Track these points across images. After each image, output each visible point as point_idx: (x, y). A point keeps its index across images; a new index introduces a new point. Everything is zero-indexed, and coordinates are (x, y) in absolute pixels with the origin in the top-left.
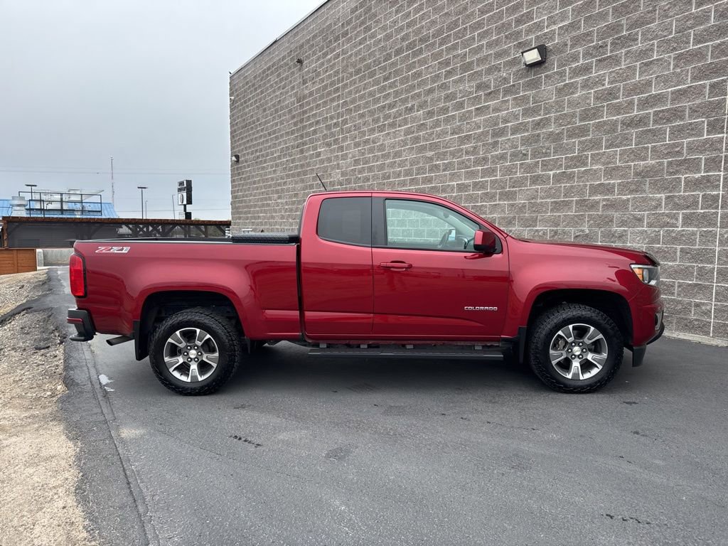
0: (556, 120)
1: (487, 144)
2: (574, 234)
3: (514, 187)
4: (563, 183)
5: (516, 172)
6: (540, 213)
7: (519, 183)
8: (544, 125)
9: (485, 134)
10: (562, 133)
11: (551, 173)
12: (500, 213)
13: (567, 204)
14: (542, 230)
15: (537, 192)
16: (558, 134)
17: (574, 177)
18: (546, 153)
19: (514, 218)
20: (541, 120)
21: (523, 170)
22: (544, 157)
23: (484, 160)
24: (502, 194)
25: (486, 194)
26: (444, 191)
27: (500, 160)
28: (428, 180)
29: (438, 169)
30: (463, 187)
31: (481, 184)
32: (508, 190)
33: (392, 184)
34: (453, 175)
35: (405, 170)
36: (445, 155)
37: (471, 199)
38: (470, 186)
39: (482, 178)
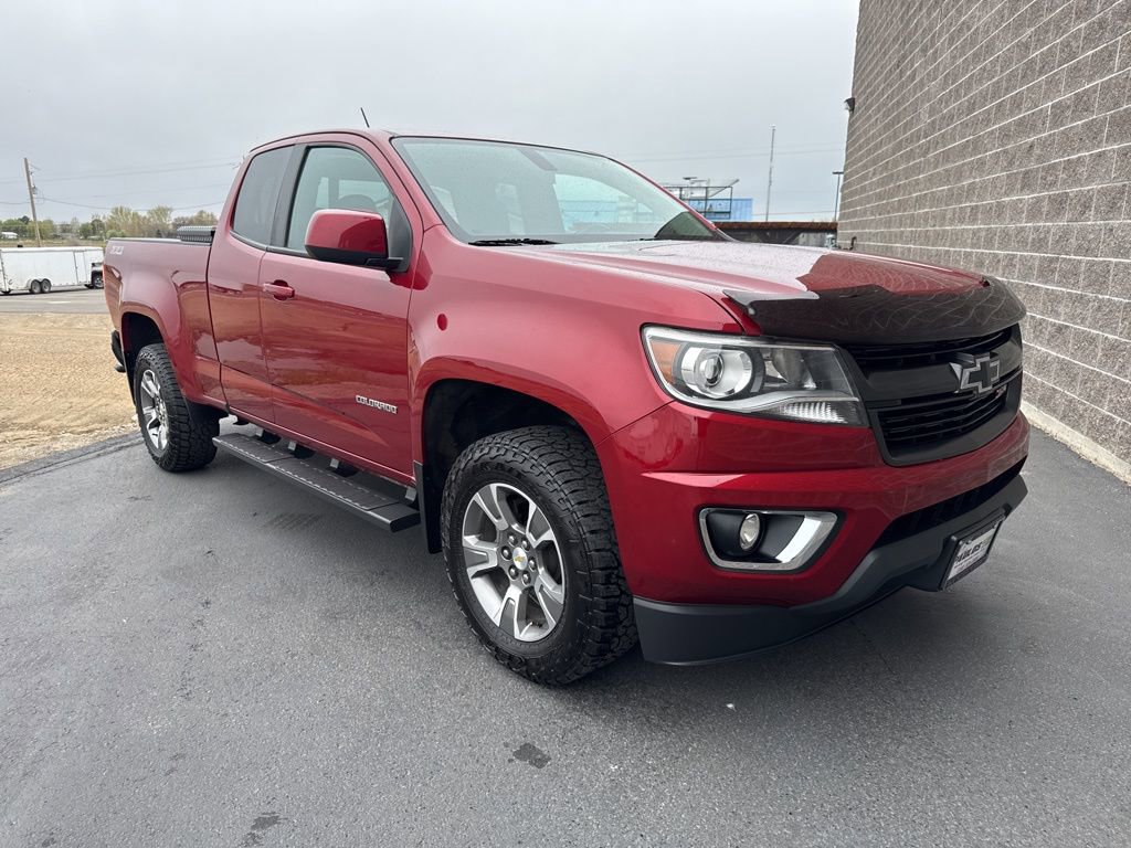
23: (1101, 27)
24: (1114, 122)
25: (1088, 126)
26: (1034, 129)
27: (1125, 21)
28: (1017, 104)
29: (1033, 71)
30: (1059, 113)
31: (1085, 98)
32: (1125, 107)
33: (975, 123)
34: (1049, 82)
35: (993, 84)
36: (1047, 32)
37: (1068, 142)
38: (1069, 107)
39: (1089, 82)
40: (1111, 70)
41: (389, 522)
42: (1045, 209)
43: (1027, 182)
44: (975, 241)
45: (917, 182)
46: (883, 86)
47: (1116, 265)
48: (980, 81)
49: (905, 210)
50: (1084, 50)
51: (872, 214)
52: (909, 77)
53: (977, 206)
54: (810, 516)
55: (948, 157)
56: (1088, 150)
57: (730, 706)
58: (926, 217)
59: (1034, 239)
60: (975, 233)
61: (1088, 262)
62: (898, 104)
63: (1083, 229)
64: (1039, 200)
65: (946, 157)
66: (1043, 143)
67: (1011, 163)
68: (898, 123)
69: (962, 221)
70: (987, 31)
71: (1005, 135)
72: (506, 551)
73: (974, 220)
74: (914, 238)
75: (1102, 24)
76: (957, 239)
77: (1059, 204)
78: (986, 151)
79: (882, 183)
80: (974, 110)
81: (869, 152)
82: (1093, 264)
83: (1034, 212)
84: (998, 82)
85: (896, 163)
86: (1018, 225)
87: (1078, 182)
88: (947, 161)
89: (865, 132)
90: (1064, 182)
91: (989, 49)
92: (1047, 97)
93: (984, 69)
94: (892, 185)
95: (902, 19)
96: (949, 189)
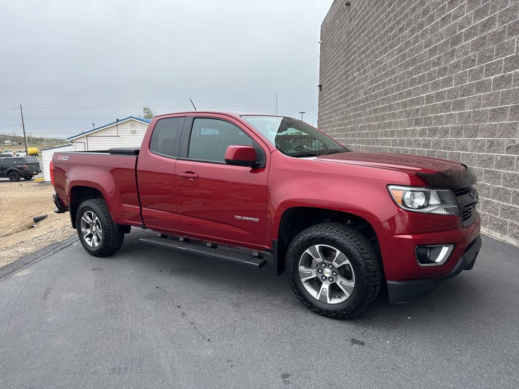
0: (500, 17)
1: (447, 53)
2: (507, 145)
3: (463, 96)
4: (502, 88)
5: (466, 80)
6: (481, 122)
7: (467, 91)
8: (490, 24)
9: (445, 44)
10: (503, 32)
11: (492, 78)
12: (452, 123)
13: (502, 111)
14: (481, 140)
15: (480, 99)
16: (500, 33)
17: (510, 80)
18: (489, 57)
19: (462, 128)
20: (488, 20)
21: (470, 77)
22: (488, 61)
23: (445, 70)
24: (454, 103)
25: (444, 104)
26: (418, 103)
27: (455, 69)
28: (409, 94)
29: (415, 82)
30: (429, 99)
31: (441, 94)
32: (459, 99)
33: (389, 99)
34: (424, 87)
35: (397, 86)
36: (420, 69)
37: (435, 109)
38: (434, 97)
39: (442, 89)
40: (451, 85)
41: (258, 265)
42: (427, 133)
43: (417, 122)
44: (394, 143)
45: (361, 120)
46: (337, 81)
47: (463, 154)
48: (389, 84)
49: (355, 131)
50: (438, 77)
51: (336, 132)
52: (352, 79)
53: (393, 131)
54: (445, 246)
55: (376, 111)
56: (444, 112)
57: (409, 318)
58: (367, 135)
59: (423, 144)
60: (393, 141)
61: (449, 153)
62: (347, 89)
63: (446, 141)
64: (424, 130)
65: (375, 111)
66: (424, 109)
67: (409, 115)
68: (348, 96)
69: (386, 136)
70: (391, 66)
71: (404, 104)
72: (320, 271)
73: (393, 136)
74: (360, 142)
75: (445, 69)
76: (385, 143)
77: (434, 132)
78: (396, 110)
79: (341, 119)
80: (388, 94)
81: (332, 107)
82: (452, 153)
83: (422, 133)
84: (398, 85)
85: (348, 112)
86: (415, 138)
87: (442, 124)
88: (376, 113)
89: (329, 99)
90: (435, 123)
91: (393, 72)
92: (423, 92)
93: (391, 79)
94: (347, 121)
95: (345, 56)
96: (378, 124)
